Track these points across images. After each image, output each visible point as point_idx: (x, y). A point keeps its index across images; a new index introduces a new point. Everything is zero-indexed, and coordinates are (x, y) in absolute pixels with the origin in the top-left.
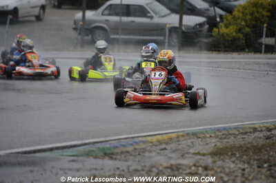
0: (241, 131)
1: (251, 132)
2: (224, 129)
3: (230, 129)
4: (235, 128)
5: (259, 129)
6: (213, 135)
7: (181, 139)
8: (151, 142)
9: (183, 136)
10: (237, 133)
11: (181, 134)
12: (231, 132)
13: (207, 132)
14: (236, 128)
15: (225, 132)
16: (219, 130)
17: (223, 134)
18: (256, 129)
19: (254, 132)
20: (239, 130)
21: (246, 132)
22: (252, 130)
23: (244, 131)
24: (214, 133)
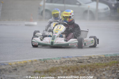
0: (80, 58)
1: (86, 59)
2: (68, 57)
3: (72, 57)
4: (75, 57)
5: (94, 58)
6: (58, 61)
7: (34, 63)
8: (11, 65)
9: (36, 61)
10: (76, 59)
13: (54, 59)
15: (68, 59)
16: (63, 58)
17: (66, 61)
18: (91, 57)
19: (89, 59)
20: (78, 58)
21: (84, 59)
22: (88, 58)
23: (82, 59)
24: (60, 59)
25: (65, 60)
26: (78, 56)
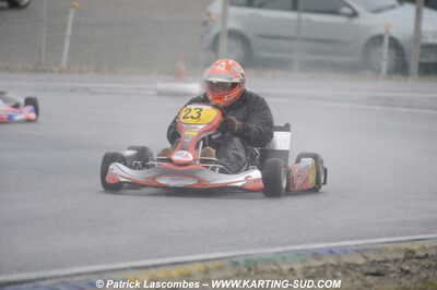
0: (373, 257)
1: (396, 260)
2: (331, 252)
3: (345, 252)
4: (357, 251)
5: (420, 254)
7: (214, 275)
9: (219, 268)
10: (361, 261)
11: (217, 264)
12: (346, 259)
14: (360, 251)
15: (332, 261)
16: (315, 255)
17: (325, 266)
18: (410, 251)
19: (404, 261)
20: (367, 255)
21: (386, 261)
22: (401, 256)
23: (381, 258)
24: (303, 261)
25: (320, 263)
26: (364, 250)
